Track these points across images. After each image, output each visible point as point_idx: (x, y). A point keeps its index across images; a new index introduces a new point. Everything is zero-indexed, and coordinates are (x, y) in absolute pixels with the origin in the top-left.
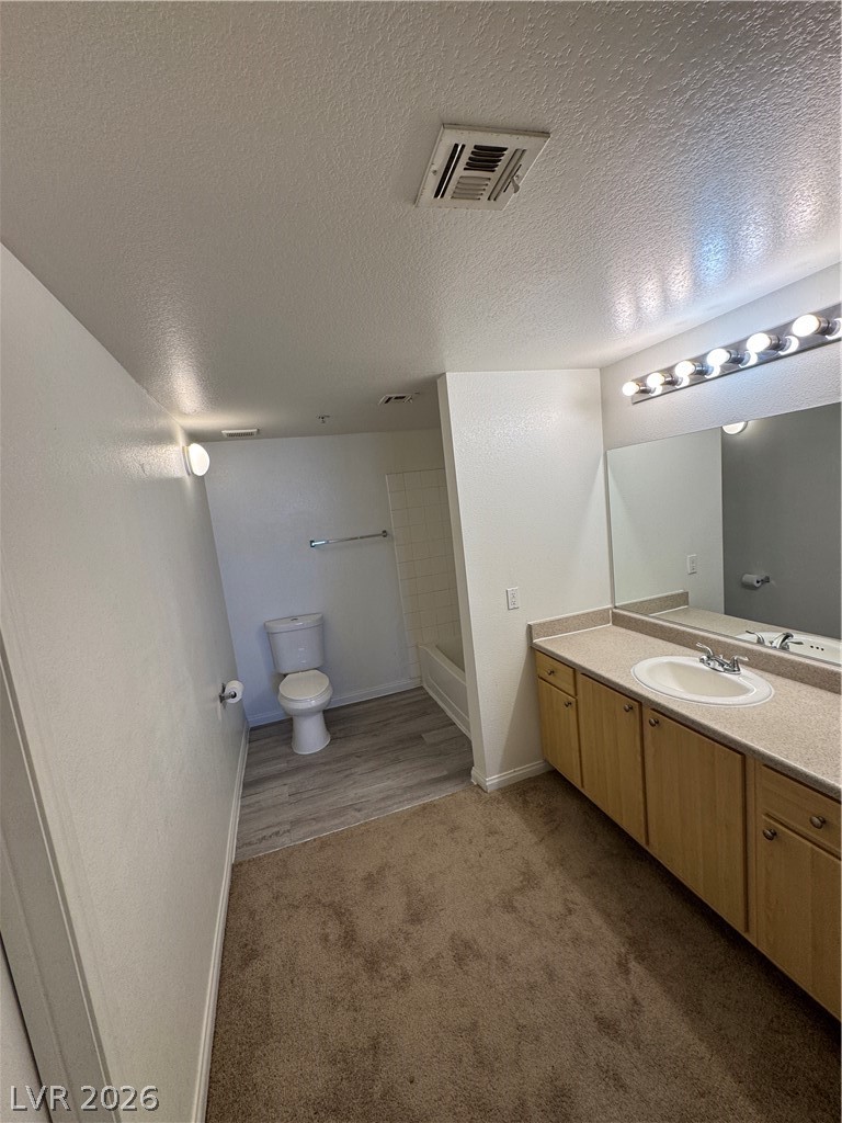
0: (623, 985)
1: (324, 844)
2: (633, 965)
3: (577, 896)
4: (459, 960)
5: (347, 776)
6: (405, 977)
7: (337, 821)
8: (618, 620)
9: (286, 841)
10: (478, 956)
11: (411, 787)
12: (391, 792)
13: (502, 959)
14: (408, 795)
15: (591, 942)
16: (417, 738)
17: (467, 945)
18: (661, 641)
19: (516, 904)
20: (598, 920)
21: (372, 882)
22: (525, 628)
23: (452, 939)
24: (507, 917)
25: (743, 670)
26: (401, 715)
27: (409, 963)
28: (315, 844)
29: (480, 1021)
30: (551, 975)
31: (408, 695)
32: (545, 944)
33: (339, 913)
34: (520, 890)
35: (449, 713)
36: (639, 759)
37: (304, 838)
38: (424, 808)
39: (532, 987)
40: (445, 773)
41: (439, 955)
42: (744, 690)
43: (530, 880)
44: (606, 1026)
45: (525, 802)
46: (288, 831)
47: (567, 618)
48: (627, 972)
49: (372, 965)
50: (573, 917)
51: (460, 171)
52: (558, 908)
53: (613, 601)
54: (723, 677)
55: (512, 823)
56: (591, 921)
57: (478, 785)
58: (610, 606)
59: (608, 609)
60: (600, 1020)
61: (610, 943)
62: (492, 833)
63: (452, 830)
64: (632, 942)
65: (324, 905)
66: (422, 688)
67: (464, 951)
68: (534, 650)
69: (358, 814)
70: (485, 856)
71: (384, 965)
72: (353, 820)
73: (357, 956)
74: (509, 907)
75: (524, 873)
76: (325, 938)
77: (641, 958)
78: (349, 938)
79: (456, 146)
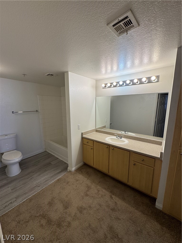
0: (113, 201)
1: (31, 200)
2: (113, 196)
3: (99, 187)
4: (81, 212)
5: (31, 179)
6: (69, 223)
7: (32, 192)
8: (97, 131)
9: (16, 204)
10: (85, 209)
11: (52, 176)
12: (47, 179)
13: (90, 207)
14: (52, 178)
15: (105, 195)
16: (49, 164)
17: (81, 208)
18: (106, 134)
19: (88, 194)
20: (104, 191)
21: (51, 204)
22: (81, 133)
23: (77, 208)
24: (87, 197)
25: (122, 138)
26: (42, 159)
27: (69, 219)
28: (27, 201)
29: (90, 223)
30: (100, 205)
31: (43, 153)
32: (97, 200)
33: (43, 216)
34: (88, 191)
35: (56, 156)
36: (108, 157)
37: (22, 201)
38: (58, 180)
39: (98, 210)
40: (60, 170)
41: (76, 213)
42: (124, 141)
43: (89, 188)
44: (113, 210)
45: (82, 172)
46: (15, 201)
47: (89, 131)
48: (112, 198)
49: (59, 225)
50: (100, 192)
51: (121, 23)
52: (96, 191)
53: (96, 127)
54: (120, 140)
55: (80, 177)
56: (103, 191)
57: (70, 171)
58: (95, 128)
59: (95, 129)
60: (112, 209)
61: (108, 194)
62: (77, 180)
63: (68, 183)
64: (111, 192)
65: (38, 217)
66: (46, 151)
67: (81, 210)
68: (83, 138)
69: (38, 188)
70: (77, 186)
71: (62, 223)
72: (38, 190)
73: (54, 225)
74: (87, 195)
75: (87, 187)
76: (42, 225)
77: (113, 194)
78: (49, 222)
79: (128, 16)
